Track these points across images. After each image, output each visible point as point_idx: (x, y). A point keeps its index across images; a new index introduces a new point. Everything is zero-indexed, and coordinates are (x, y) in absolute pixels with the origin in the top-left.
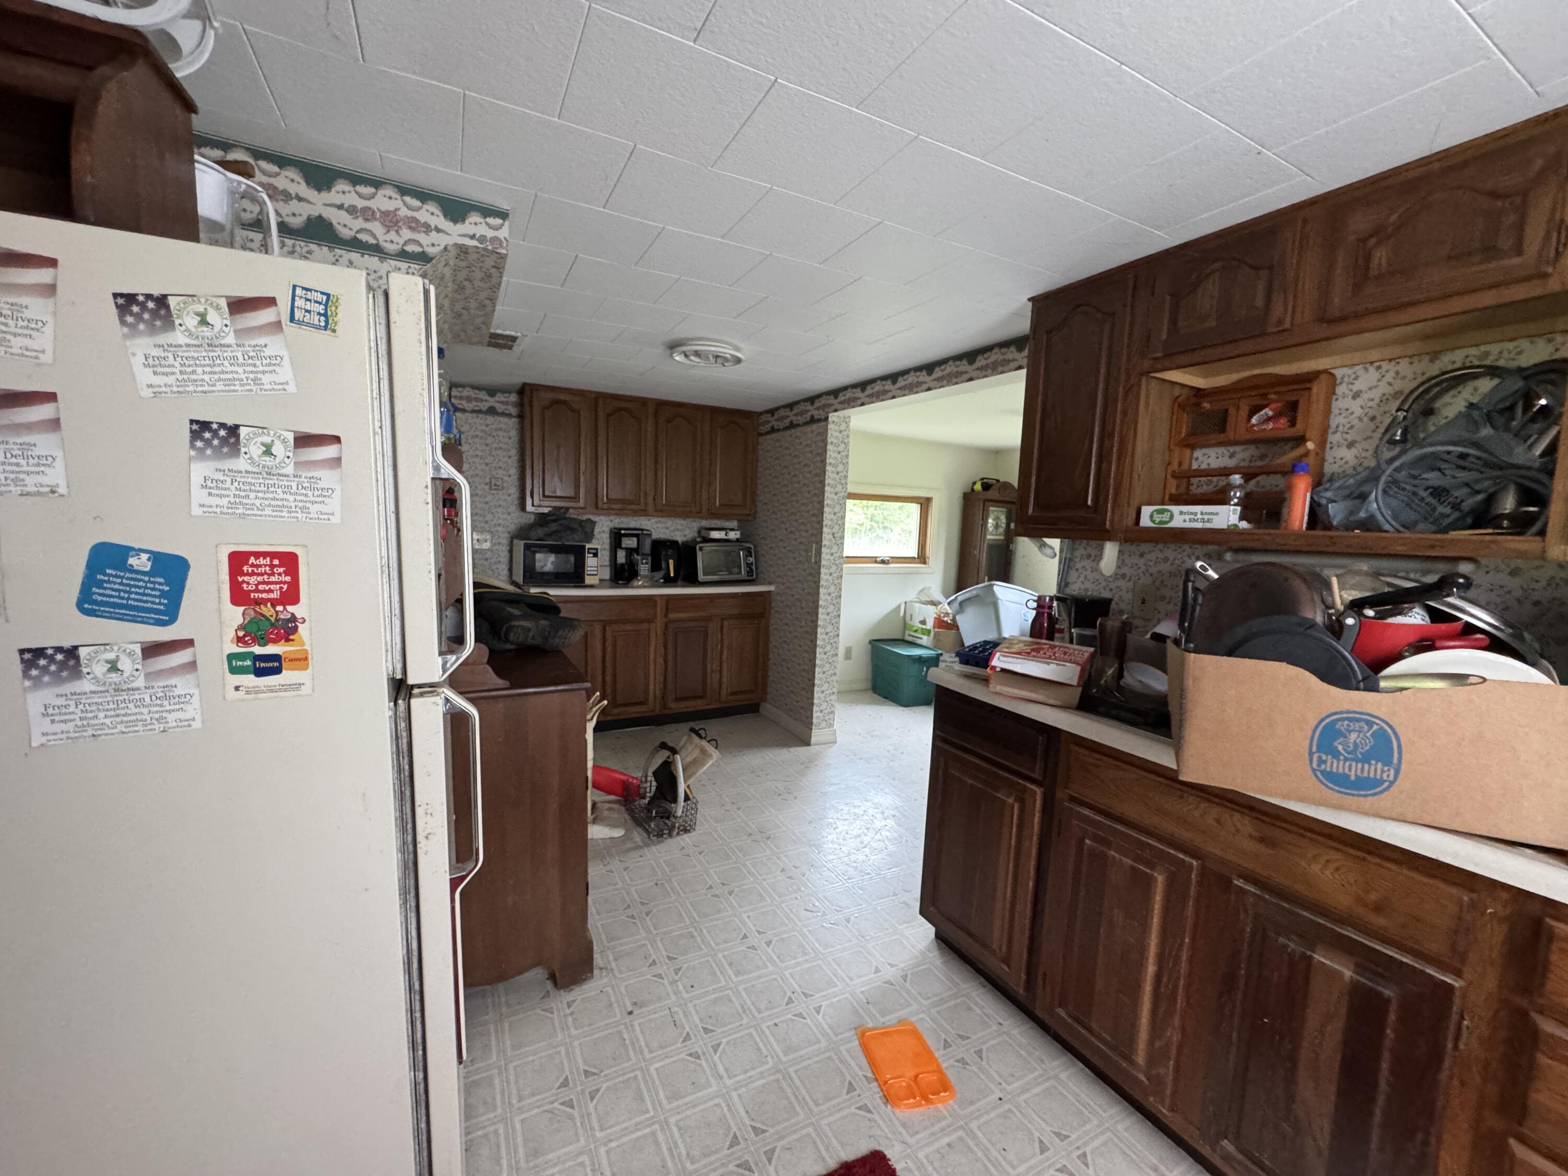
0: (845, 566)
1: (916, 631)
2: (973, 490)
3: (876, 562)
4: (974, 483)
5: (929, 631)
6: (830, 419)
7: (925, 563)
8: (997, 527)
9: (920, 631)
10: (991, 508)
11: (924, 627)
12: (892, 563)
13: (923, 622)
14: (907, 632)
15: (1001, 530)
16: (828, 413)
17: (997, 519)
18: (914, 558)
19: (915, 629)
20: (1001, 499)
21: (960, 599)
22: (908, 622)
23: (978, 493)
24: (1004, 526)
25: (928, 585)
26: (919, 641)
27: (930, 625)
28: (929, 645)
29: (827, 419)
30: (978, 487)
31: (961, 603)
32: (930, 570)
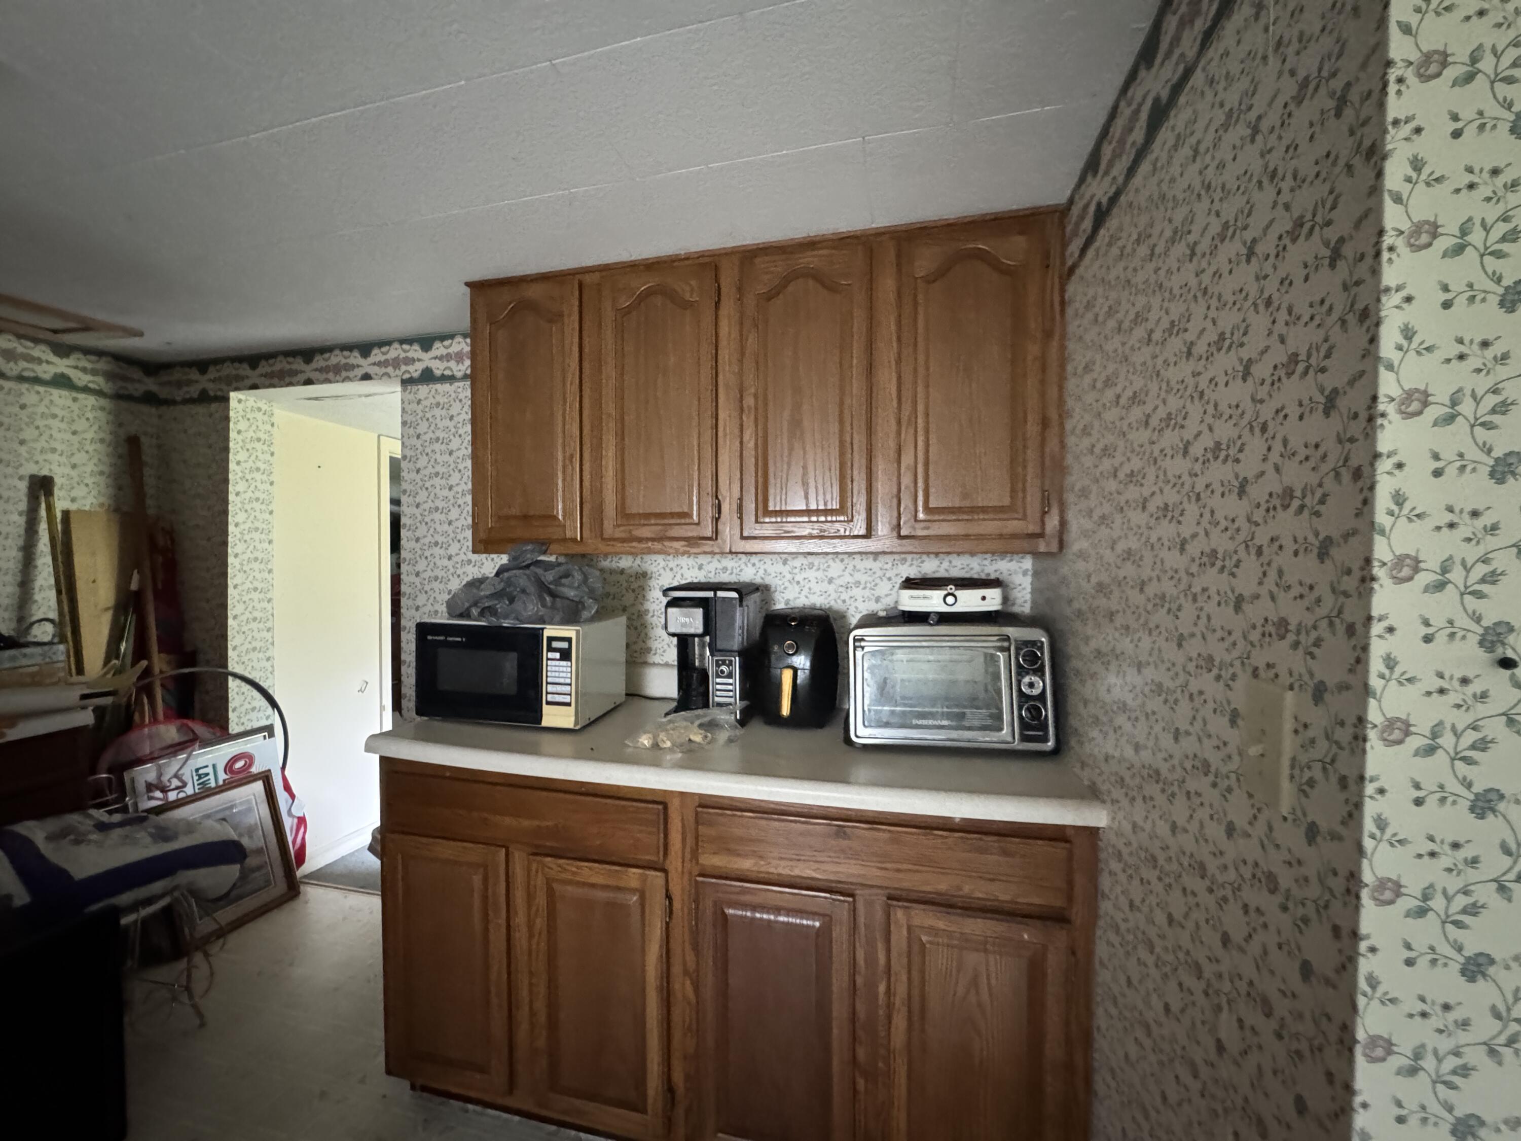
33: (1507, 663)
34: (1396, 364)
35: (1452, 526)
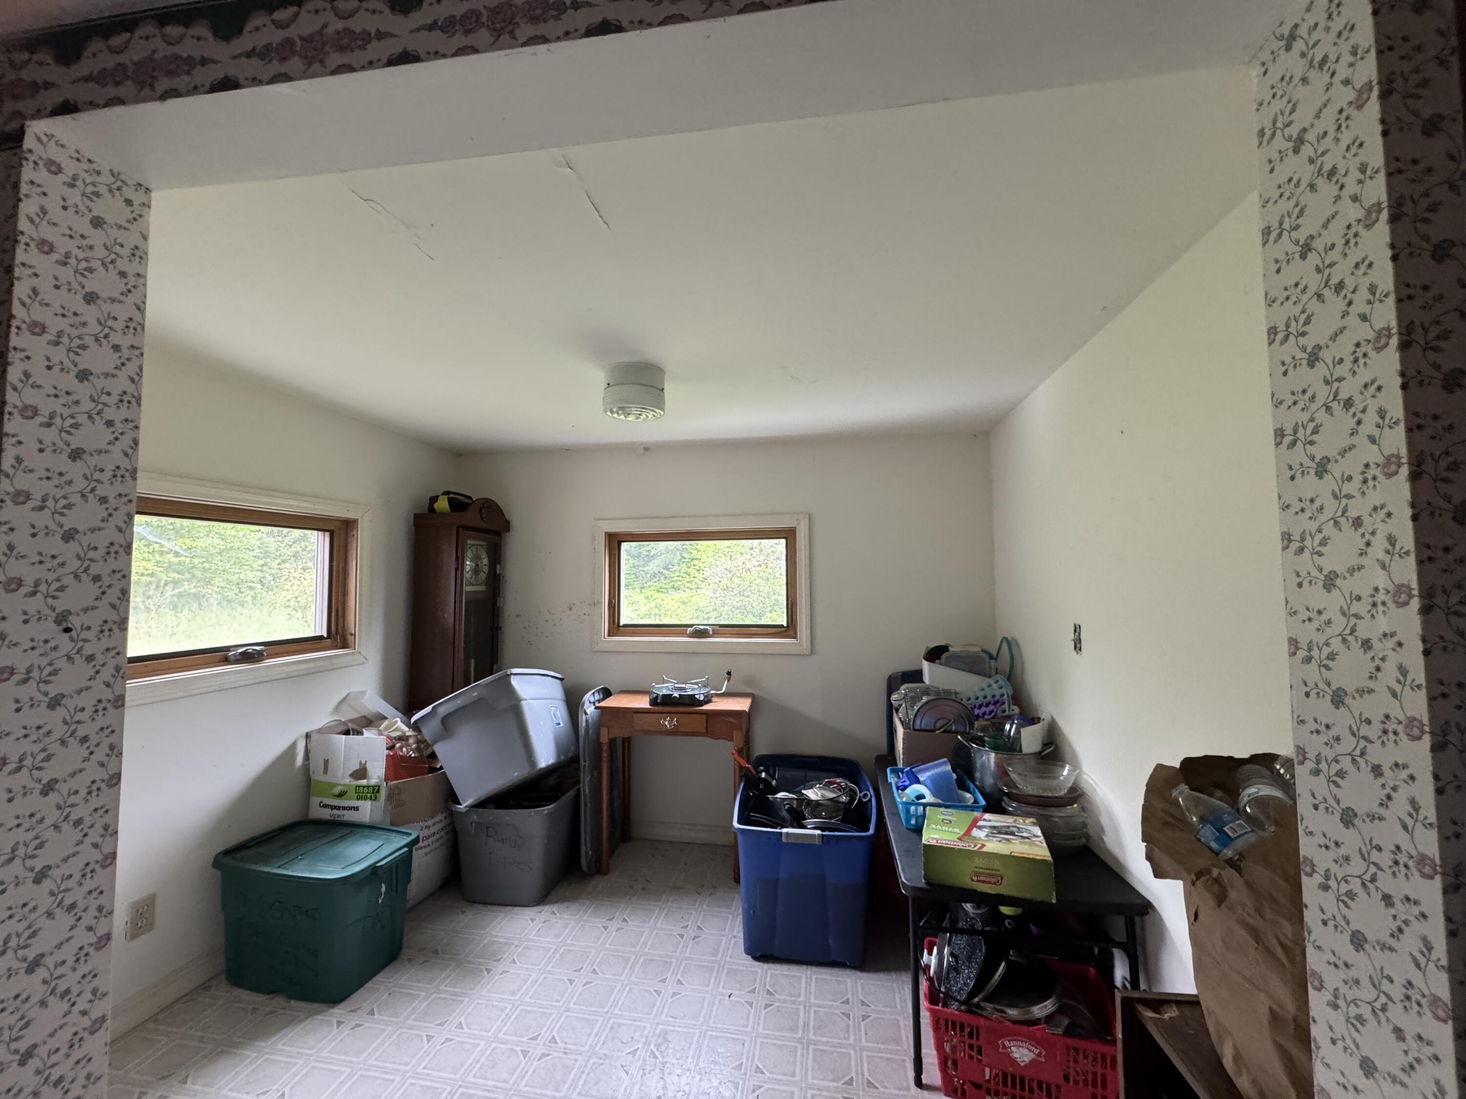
0: (131, 684)
1: (341, 795)
2: (431, 509)
3: (226, 661)
4: (434, 499)
5: (376, 789)
6: (29, 142)
7: (345, 645)
8: (476, 571)
9: (352, 793)
10: (470, 542)
11: (364, 782)
12: (271, 656)
13: (361, 773)
14: (315, 801)
15: (483, 576)
16: (21, 116)
17: (476, 558)
18: (320, 638)
19: (337, 790)
20: (485, 526)
21: (443, 711)
22: (318, 775)
23: (443, 514)
24: (486, 569)
25: (356, 688)
26: (349, 816)
27: (377, 772)
28: (378, 818)
29: (19, 136)
30: (443, 504)
31: (445, 720)
32: (359, 658)
33: (67, 630)
34: (11, 475)
35: (41, 562)
